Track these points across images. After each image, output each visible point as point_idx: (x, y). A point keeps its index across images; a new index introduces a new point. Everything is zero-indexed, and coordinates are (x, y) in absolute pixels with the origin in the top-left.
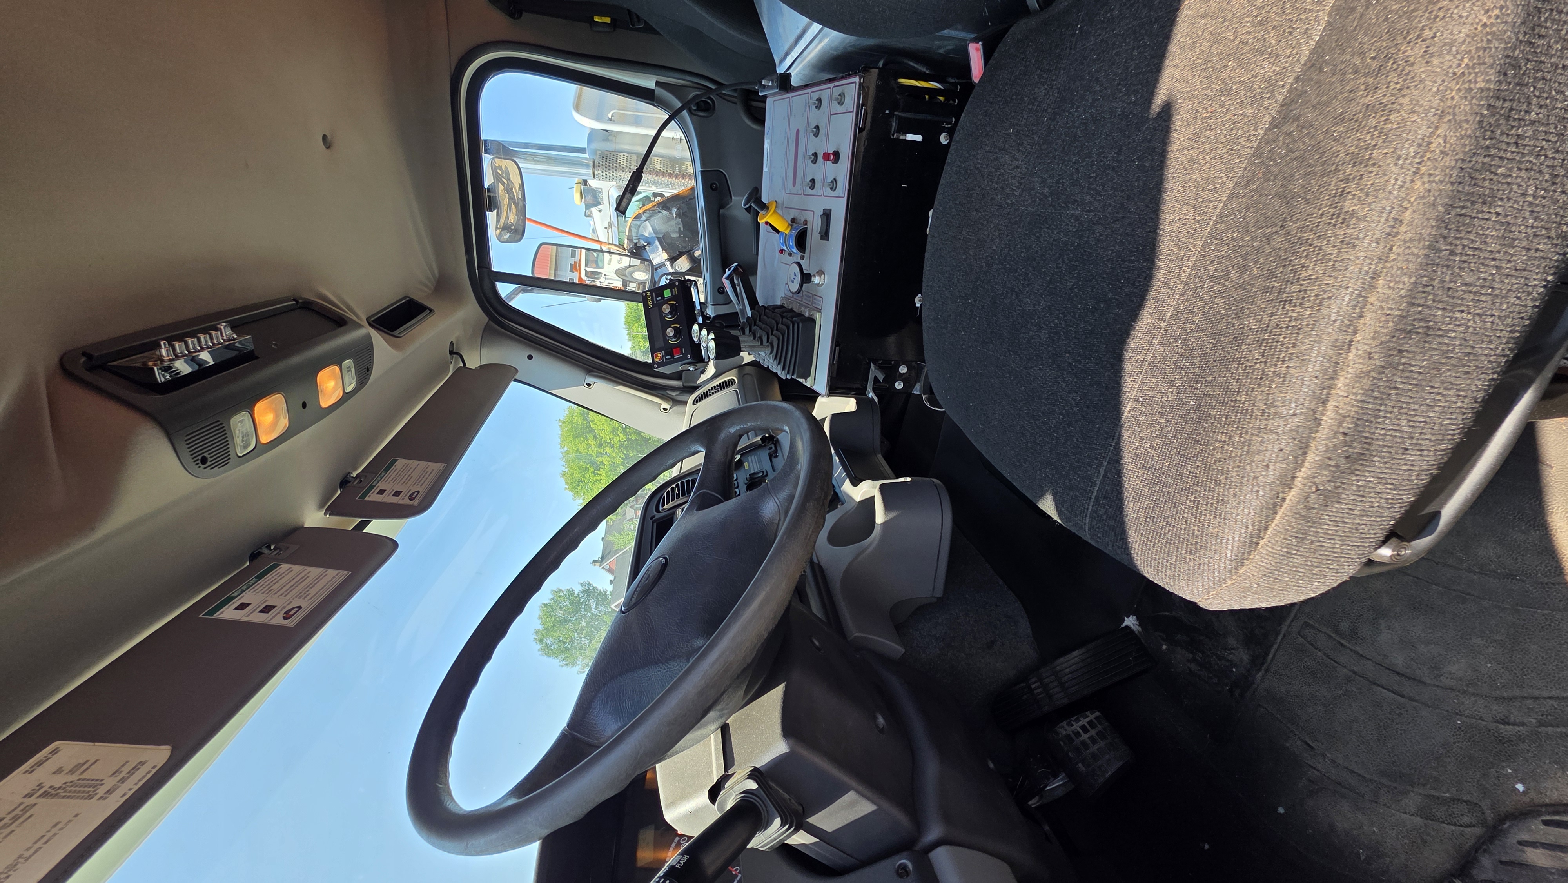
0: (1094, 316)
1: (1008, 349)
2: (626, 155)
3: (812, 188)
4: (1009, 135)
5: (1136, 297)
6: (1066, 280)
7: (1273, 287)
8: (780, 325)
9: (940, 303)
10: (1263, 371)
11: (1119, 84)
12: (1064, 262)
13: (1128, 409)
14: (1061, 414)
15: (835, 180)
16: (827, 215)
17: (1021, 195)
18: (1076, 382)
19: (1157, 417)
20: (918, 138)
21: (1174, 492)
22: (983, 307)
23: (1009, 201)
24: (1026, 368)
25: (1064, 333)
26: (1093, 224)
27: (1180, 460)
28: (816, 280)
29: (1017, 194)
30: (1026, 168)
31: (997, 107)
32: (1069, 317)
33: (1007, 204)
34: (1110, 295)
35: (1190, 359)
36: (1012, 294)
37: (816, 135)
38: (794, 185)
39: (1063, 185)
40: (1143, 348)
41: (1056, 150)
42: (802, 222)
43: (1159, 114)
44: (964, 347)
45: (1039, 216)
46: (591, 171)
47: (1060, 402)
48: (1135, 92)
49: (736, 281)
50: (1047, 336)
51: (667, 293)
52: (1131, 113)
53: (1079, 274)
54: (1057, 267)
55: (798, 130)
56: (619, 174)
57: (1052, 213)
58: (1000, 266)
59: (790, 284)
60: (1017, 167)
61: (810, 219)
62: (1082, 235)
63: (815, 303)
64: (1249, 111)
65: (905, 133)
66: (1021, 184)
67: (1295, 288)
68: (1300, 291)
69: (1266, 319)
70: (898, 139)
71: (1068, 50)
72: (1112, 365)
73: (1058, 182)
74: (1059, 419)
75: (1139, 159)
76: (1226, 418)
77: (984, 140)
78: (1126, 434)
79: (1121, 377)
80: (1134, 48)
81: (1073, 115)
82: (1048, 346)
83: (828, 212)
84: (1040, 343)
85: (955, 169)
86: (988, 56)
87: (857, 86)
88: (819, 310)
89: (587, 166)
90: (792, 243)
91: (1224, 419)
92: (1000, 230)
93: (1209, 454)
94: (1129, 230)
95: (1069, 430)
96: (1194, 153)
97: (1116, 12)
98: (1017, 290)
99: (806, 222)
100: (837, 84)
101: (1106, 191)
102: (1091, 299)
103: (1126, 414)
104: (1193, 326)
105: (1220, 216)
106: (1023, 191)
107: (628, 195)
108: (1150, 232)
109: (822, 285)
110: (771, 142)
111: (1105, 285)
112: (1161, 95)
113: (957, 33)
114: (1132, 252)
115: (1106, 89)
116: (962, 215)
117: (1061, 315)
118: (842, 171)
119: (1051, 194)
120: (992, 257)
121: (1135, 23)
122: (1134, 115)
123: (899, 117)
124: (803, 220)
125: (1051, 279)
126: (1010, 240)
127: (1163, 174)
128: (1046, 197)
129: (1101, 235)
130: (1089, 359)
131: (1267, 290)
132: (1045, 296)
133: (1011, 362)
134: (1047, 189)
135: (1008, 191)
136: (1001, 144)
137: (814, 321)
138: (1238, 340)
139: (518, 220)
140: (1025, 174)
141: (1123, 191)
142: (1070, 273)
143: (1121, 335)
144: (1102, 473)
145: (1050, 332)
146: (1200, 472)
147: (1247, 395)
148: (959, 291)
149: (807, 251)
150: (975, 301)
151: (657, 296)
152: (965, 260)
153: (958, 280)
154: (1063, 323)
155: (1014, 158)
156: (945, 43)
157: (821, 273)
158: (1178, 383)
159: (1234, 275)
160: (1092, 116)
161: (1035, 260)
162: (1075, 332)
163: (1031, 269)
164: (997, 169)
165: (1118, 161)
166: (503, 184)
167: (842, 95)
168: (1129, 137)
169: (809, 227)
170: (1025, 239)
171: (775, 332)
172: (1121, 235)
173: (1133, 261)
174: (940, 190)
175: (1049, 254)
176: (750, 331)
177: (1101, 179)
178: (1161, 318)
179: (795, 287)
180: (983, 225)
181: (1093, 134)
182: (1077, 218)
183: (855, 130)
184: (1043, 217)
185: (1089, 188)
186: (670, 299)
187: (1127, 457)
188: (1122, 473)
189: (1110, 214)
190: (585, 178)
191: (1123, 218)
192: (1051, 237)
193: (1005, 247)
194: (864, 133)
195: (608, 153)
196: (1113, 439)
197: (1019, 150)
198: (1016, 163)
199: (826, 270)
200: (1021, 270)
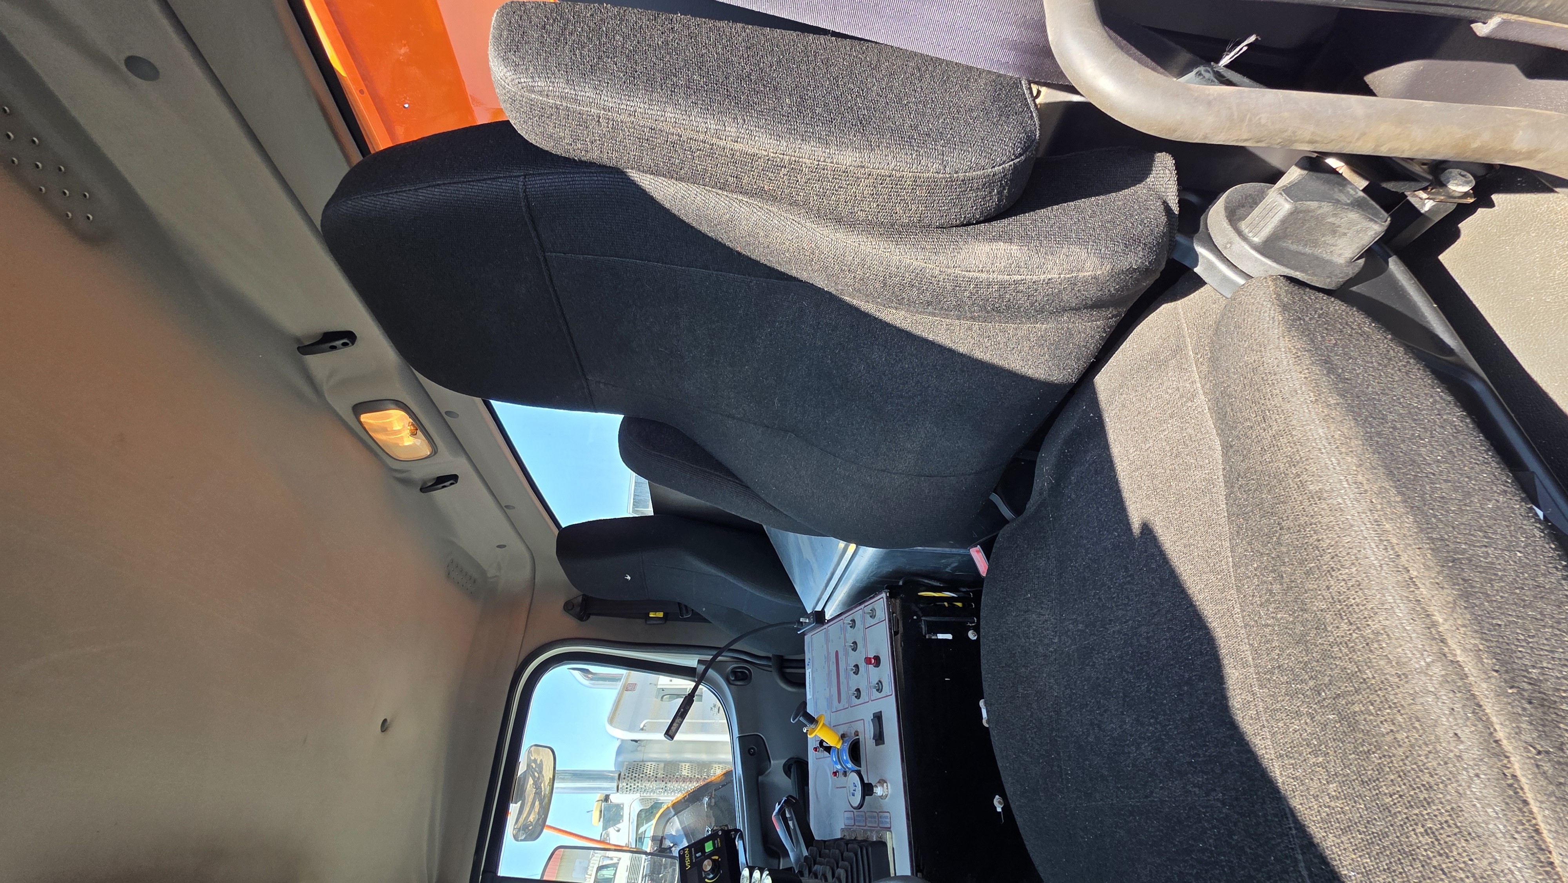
0: (1184, 702)
1: (1118, 788)
2: (654, 764)
3: (858, 697)
4: (1028, 599)
5: (1211, 663)
6: (1139, 686)
7: (1310, 569)
8: (846, 854)
9: (1022, 770)
10: (1363, 637)
11: (1100, 531)
12: (1127, 672)
13: (1278, 773)
14: (1214, 827)
15: (880, 681)
16: (878, 718)
17: (1060, 641)
18: (1207, 779)
19: (1313, 760)
20: (949, 637)
21: (1397, 837)
22: (1070, 756)
23: (1051, 649)
24: (1147, 797)
25: (1165, 735)
26: (1136, 628)
27: (1370, 790)
28: (879, 791)
29: (1056, 641)
30: (1054, 619)
31: (1009, 582)
32: (1161, 718)
33: (1051, 652)
34: (1187, 675)
35: (1296, 678)
36: (1094, 729)
37: (854, 649)
38: (839, 702)
39: (1093, 615)
40: (1249, 702)
41: (1073, 595)
42: (853, 735)
43: (1141, 533)
44: (1067, 813)
45: (1085, 648)
46: (615, 785)
47: (1204, 813)
48: (1115, 530)
49: (788, 815)
50: (1149, 748)
51: (709, 847)
52: (1119, 543)
53: (1147, 674)
54: (1124, 681)
55: (837, 652)
56: (644, 784)
57: (1095, 640)
58: (1068, 709)
59: (851, 798)
60: (1046, 621)
61: (861, 730)
62: (1131, 643)
63: (882, 823)
64: (1206, 500)
65: (936, 633)
66: (1056, 632)
67: (1327, 557)
68: (1332, 558)
69: (1326, 594)
70: (930, 639)
71: (1050, 532)
72: (1232, 737)
73: (1087, 615)
74: (1215, 835)
75: (1145, 566)
76: (1372, 705)
77: (1008, 608)
78: (1296, 802)
79: (1247, 744)
80: (1098, 508)
81: (1075, 567)
82: (1156, 757)
83: (879, 714)
84: (1146, 760)
85: (990, 638)
86: (988, 554)
87: (885, 600)
88: (889, 829)
89: (612, 779)
90: (846, 757)
91: (1371, 707)
92: (1054, 677)
93: (1390, 757)
94: (1169, 616)
95: (1234, 843)
96: (1185, 541)
97: (1073, 496)
98: (1096, 722)
99: (857, 733)
100: (866, 604)
101: (1132, 600)
102: (1171, 688)
103: (1280, 781)
104: (1277, 651)
105: (1234, 565)
106: (1060, 637)
107: (678, 720)
108: (1188, 608)
109: (886, 796)
110: (812, 671)
111: (1176, 669)
112: (1136, 523)
113: (957, 550)
114: (1183, 631)
115: (1091, 539)
116: (1013, 674)
117: (1152, 721)
118: (886, 672)
119: (1087, 626)
120: (1057, 704)
121: (1090, 495)
122: (1123, 543)
123: (927, 622)
124: (853, 732)
125: (1124, 694)
126: (1067, 681)
127: (1171, 566)
128: (1083, 631)
129: (1148, 633)
130: (1205, 745)
131: (1308, 573)
132: (1127, 712)
133: (1127, 800)
134: (1081, 625)
135: (1046, 641)
136: (1024, 608)
137: (884, 844)
138: (1321, 627)
139: (539, 819)
140: (1056, 624)
141: (1146, 593)
142: (1139, 678)
143: (1221, 704)
144: (1305, 873)
145: (1151, 743)
146: (1400, 786)
147: (1369, 668)
148: (1037, 750)
149: (863, 763)
150: (1059, 754)
151: (696, 852)
152: (1031, 716)
153: (1032, 739)
154: (1158, 726)
155: (1040, 614)
156: (951, 560)
157: (882, 782)
158: (1304, 709)
159: (1276, 587)
160: (1091, 559)
161: (1100, 686)
162: (1175, 728)
163: (1100, 696)
164: (1029, 627)
165: (1130, 576)
166: (534, 777)
167: (873, 610)
168: (1128, 557)
169: (861, 737)
170: (1081, 673)
171: (841, 863)
172: (1165, 624)
173: (1189, 637)
174: (983, 661)
175: (1111, 673)
176: (810, 872)
177: (1122, 595)
178: (1245, 665)
179: (856, 800)
180: (1035, 677)
181: (1099, 570)
182: (1119, 632)
183: (891, 633)
184: (1088, 647)
185: (1117, 606)
186: (712, 853)
187: (1316, 831)
188: (1326, 857)
189: (1146, 614)
190: (607, 792)
191: (1159, 610)
192: (1104, 659)
193: (1066, 689)
194: (899, 636)
195: (636, 763)
196: (1287, 818)
197: (1042, 608)
198: (1043, 618)
199: (887, 777)
200: (1090, 702)
